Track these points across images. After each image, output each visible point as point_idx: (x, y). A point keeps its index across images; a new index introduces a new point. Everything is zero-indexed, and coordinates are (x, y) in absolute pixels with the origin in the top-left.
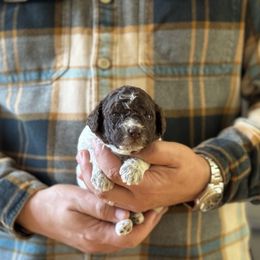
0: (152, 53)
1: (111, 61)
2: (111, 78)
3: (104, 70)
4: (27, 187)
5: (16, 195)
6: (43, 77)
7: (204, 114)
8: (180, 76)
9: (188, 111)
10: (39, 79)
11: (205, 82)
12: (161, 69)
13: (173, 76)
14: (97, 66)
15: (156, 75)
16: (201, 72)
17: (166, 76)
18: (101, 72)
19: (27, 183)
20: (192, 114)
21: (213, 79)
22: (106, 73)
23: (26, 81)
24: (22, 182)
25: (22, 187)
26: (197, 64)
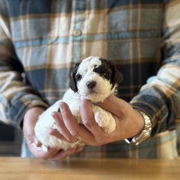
1: (81, 31)
2: (81, 41)
4: (28, 104)
5: (22, 108)
7: (139, 61)
9: (129, 60)
10: (41, 45)
14: (73, 35)
16: (138, 36)
17: (114, 39)
19: (29, 102)
20: (131, 62)
22: (78, 38)
24: (26, 101)
25: (26, 104)
26: (135, 31)
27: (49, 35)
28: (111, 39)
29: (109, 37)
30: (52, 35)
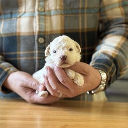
0: (62, 4)
1: (44, 8)
2: (45, 15)
3: (41, 12)
4: (8, 70)
5: (3, 73)
6: (13, 16)
7: (85, 31)
8: (75, 14)
9: (79, 29)
11: (87, 16)
12: (67, 11)
13: (72, 14)
14: (38, 11)
15: (65, 14)
16: (85, 12)
17: (69, 14)
18: (40, 13)
20: (80, 31)
21: (91, 15)
22: (43, 13)
23: (5, 19)
24: (6, 68)
25: (6, 70)
26: (83, 8)
27: (18, 11)
28: (67, 14)
29: (66, 12)
30: (20, 11)
